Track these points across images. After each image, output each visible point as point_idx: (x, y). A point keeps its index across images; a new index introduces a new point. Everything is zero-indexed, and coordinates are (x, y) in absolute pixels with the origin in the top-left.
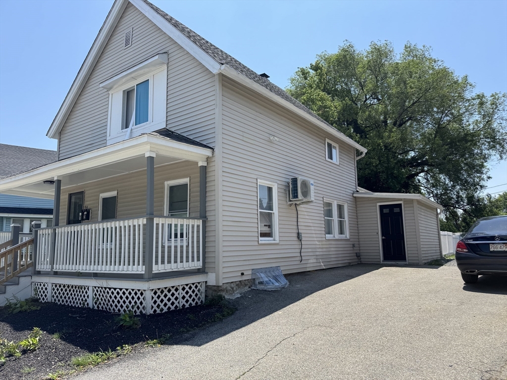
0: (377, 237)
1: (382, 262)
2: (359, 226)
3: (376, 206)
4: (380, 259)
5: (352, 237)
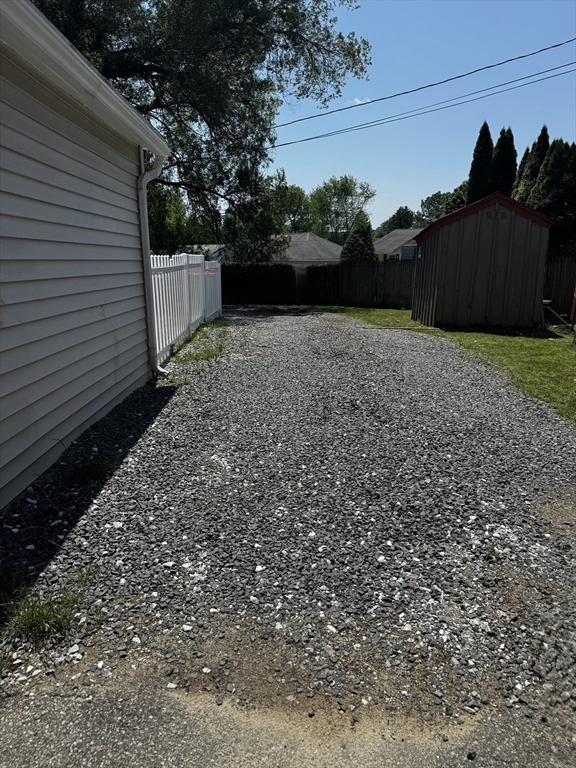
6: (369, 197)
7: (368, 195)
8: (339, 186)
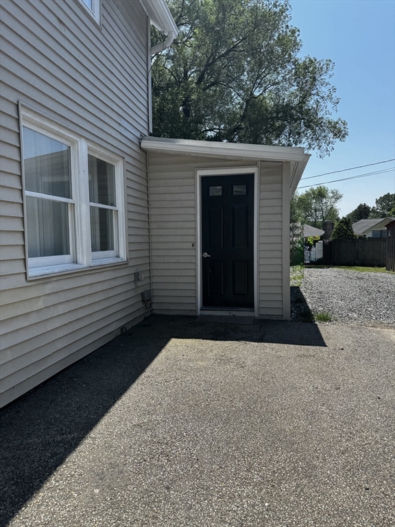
0: (192, 253)
1: (199, 312)
2: (153, 225)
3: (194, 178)
4: (196, 304)
5: (134, 255)
6: (338, 199)
7: (337, 197)
8: (316, 193)
